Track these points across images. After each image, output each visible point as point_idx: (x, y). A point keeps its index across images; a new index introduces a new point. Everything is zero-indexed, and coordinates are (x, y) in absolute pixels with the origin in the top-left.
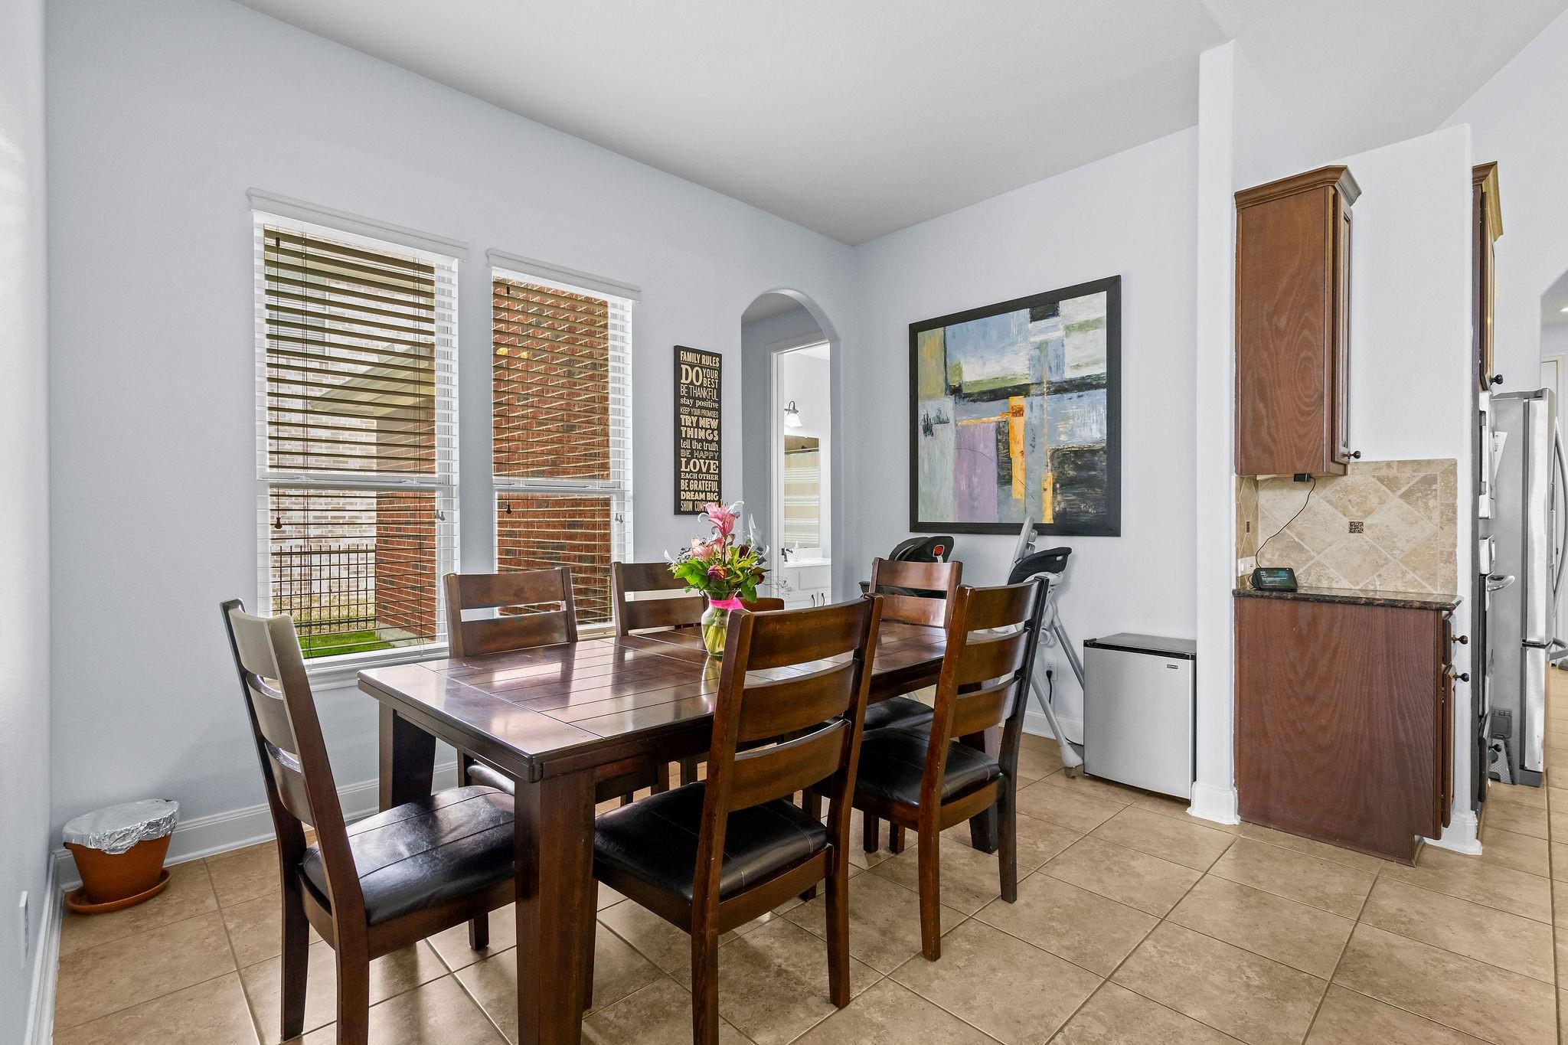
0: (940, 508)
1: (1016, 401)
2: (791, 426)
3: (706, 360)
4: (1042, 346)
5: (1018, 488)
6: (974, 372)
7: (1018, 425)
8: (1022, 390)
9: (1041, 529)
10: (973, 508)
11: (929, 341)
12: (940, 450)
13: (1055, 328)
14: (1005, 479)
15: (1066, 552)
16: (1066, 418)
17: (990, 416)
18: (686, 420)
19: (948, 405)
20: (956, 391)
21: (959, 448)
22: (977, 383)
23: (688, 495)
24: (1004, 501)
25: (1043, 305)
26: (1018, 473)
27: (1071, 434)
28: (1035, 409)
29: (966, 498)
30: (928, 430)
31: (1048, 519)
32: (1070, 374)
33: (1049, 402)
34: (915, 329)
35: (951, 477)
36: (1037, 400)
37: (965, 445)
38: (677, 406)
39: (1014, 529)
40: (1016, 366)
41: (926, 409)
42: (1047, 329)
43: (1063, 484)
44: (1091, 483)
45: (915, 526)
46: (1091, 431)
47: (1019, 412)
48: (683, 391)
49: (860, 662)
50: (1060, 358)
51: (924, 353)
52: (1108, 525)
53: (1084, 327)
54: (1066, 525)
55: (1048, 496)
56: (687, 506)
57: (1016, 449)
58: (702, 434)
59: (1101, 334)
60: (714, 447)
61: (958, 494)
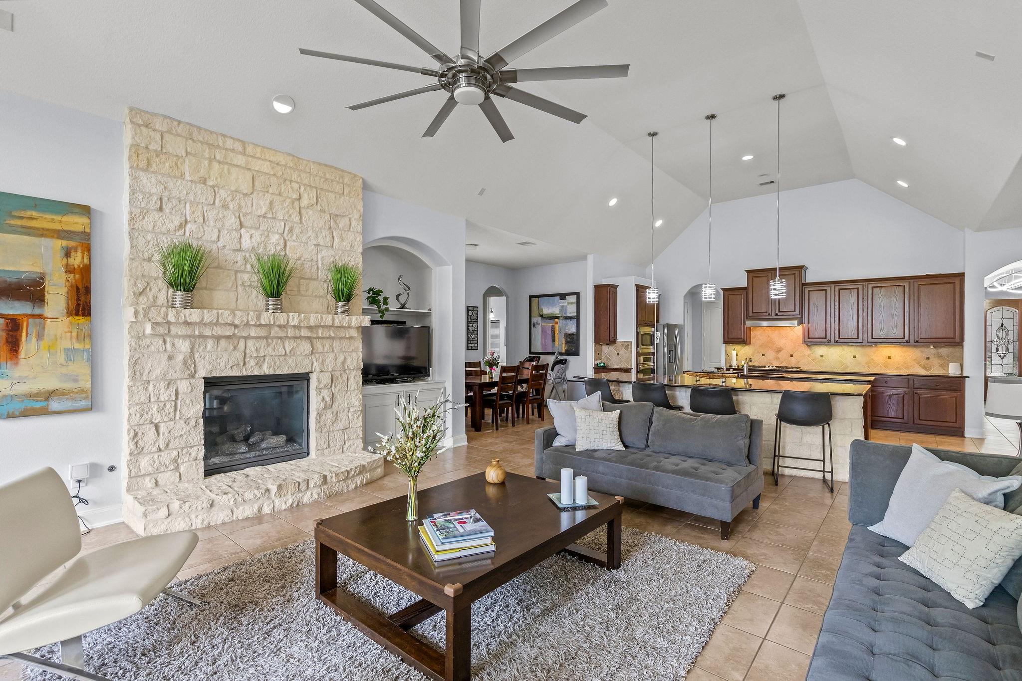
0: (538, 347)
1: (556, 320)
2: (492, 317)
3: (475, 309)
4: (562, 307)
5: (557, 343)
6: (546, 311)
7: (557, 327)
8: (558, 318)
9: (561, 354)
10: (545, 348)
11: (535, 301)
12: (537, 332)
13: (565, 302)
14: (554, 341)
15: (566, 360)
16: (567, 326)
17: (549, 324)
18: (470, 325)
19: (539, 319)
20: (541, 316)
21: (542, 331)
22: (547, 314)
23: (470, 345)
24: (553, 346)
25: (563, 296)
26: (557, 339)
27: (569, 330)
28: (560, 323)
29: (544, 345)
30: (534, 326)
31: (564, 351)
32: (568, 315)
33: (564, 321)
34: (531, 297)
35: (540, 339)
36: (561, 321)
37: (544, 331)
38: (468, 321)
39: (553, 354)
40: (556, 311)
41: (534, 320)
42: (563, 303)
43: (567, 342)
44: (573, 342)
45: (531, 353)
46: (573, 330)
47: (557, 323)
48: (469, 318)
49: (517, 375)
50: (566, 310)
51: (533, 304)
52: (577, 353)
53: (572, 303)
54: (568, 353)
55: (564, 345)
56: (470, 348)
57: (556, 333)
58: (473, 329)
59: (575, 306)
60: (476, 332)
61: (542, 344)
